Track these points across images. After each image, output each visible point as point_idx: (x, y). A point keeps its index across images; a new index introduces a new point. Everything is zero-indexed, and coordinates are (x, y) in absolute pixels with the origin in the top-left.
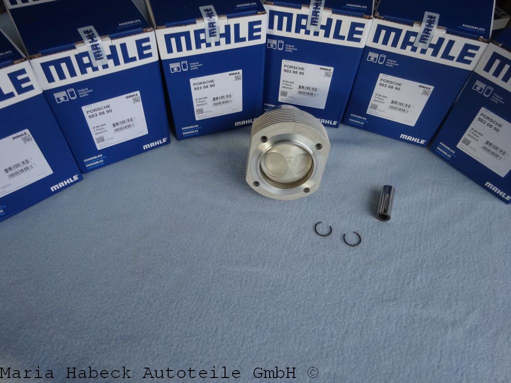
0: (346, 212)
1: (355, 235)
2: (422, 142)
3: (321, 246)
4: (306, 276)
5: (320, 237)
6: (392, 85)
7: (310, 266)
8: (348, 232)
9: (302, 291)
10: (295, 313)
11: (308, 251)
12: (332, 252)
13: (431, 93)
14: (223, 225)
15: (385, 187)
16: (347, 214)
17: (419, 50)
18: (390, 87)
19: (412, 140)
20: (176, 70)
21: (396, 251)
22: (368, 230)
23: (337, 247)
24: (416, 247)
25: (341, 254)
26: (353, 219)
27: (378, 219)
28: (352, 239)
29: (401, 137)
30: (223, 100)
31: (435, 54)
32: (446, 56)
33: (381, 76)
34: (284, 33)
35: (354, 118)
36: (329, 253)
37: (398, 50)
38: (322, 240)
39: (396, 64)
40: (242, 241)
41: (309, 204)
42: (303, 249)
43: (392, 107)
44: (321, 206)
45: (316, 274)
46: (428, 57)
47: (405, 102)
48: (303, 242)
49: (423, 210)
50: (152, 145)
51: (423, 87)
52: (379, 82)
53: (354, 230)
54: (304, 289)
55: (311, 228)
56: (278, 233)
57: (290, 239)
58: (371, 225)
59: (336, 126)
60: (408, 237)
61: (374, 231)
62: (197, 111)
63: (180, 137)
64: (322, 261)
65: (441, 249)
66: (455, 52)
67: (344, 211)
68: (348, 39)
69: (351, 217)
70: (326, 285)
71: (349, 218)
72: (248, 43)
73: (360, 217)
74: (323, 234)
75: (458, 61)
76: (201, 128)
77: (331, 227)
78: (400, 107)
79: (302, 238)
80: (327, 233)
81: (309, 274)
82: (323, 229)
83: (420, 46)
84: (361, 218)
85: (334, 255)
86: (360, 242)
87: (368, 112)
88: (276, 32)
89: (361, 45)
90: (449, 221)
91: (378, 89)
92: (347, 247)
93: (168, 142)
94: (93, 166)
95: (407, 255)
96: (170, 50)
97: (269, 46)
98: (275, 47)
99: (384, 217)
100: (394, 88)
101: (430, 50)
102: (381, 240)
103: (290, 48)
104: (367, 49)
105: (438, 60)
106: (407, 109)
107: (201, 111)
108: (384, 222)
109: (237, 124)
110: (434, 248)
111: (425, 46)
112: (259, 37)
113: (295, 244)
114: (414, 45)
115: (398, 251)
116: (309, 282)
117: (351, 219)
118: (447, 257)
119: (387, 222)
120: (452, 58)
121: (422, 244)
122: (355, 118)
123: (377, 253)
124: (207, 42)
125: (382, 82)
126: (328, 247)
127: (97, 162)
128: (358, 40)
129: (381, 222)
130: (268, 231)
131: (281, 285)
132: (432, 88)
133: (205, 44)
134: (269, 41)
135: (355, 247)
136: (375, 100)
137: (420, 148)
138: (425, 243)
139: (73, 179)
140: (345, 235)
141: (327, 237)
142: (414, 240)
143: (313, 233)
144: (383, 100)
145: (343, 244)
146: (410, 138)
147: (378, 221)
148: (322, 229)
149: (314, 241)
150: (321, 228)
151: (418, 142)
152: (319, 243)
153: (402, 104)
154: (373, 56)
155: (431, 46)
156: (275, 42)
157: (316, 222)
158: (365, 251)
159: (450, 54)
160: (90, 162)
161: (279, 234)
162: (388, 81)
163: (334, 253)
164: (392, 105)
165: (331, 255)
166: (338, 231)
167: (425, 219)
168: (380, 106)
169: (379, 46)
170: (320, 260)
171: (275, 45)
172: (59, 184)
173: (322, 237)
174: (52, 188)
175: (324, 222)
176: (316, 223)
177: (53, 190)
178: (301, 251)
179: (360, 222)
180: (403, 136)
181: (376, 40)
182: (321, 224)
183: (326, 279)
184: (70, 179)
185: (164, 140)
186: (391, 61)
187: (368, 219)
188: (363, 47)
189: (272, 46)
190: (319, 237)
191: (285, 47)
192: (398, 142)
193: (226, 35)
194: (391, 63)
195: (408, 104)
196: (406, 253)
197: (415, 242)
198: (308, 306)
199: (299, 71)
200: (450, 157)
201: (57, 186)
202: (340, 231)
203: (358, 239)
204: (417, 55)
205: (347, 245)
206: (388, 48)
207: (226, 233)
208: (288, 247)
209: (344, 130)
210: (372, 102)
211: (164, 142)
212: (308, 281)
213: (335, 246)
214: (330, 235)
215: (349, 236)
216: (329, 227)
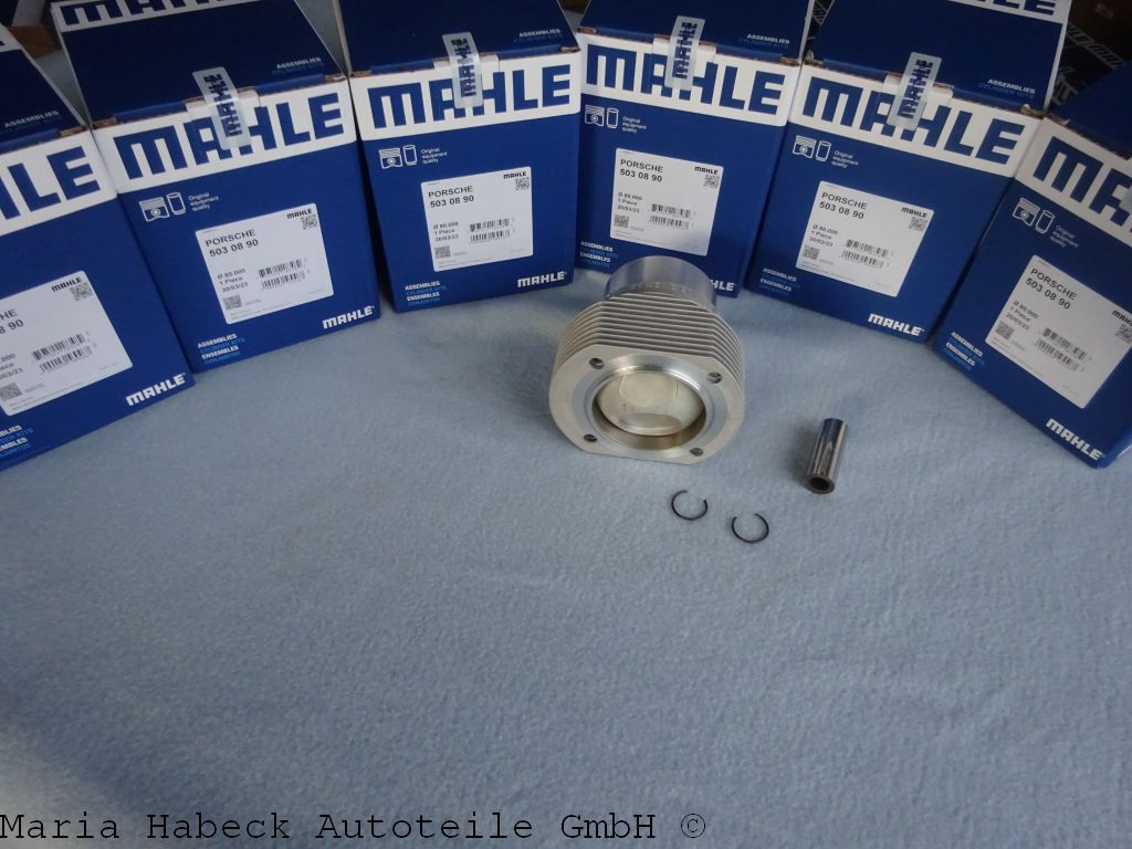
0: (742, 472)
1: (757, 520)
2: (916, 331)
3: (681, 540)
4: (644, 599)
5: (682, 521)
6: (846, 206)
7: (655, 579)
8: (742, 513)
9: (633, 629)
10: (614, 674)
11: (653, 548)
12: (703, 554)
13: (927, 225)
14: (478, 487)
15: (828, 422)
16: (744, 475)
17: (898, 132)
18: (842, 210)
19: (895, 328)
20: (392, 162)
21: (842, 556)
22: (786, 510)
23: (716, 542)
24: (886, 550)
25: (722, 558)
26: (754, 489)
27: (809, 489)
28: (750, 528)
29: (870, 320)
30: (491, 230)
31: (931, 140)
32: (954, 144)
33: (824, 186)
34: (618, 93)
35: (770, 277)
36: (698, 554)
37: (854, 132)
38: (685, 526)
39: (852, 163)
40: (515, 522)
42: (644, 544)
43: (848, 255)
45: (667, 597)
46: (917, 147)
47: (875, 244)
48: (644, 529)
49: (907, 474)
50: (342, 319)
51: (911, 212)
52: (818, 199)
53: (756, 510)
54: (637, 626)
55: (664, 501)
56: (592, 509)
57: (618, 521)
58: (793, 500)
59: (733, 294)
60: (869, 529)
61: (799, 514)
62: (438, 251)
63: (401, 307)
64: (682, 570)
65: (942, 556)
66: (974, 136)
67: (737, 470)
68: (752, 108)
69: (751, 482)
70: (686, 620)
71: (747, 486)
72: (542, 112)
73: (770, 483)
74: (688, 516)
75: (979, 155)
76: (445, 288)
77: (705, 502)
78: (866, 254)
79: (641, 521)
80: (697, 513)
81: (651, 595)
82: (689, 505)
83: (901, 124)
84: (773, 486)
85: (708, 559)
86: (767, 533)
87: (799, 265)
88: (601, 90)
89: (778, 120)
90: (962, 499)
91: (818, 216)
92: (738, 544)
93: (376, 315)
94: (217, 357)
95: (865, 566)
96: (379, 121)
97: (589, 120)
98: (600, 121)
99: (821, 485)
100: (851, 213)
101: (922, 134)
102: (813, 533)
103: (632, 125)
104: (791, 129)
105: (939, 153)
106: (879, 258)
107: (445, 252)
108: (821, 497)
109: (522, 282)
110: (926, 554)
111: (911, 124)
112: (565, 100)
113: (627, 534)
114: (889, 122)
115: (847, 556)
116: (651, 613)
117: (750, 487)
118: (952, 574)
119: (826, 495)
120: (967, 150)
121: (900, 545)
122: (773, 277)
123: (801, 559)
124: (458, 106)
125: (826, 200)
126: (695, 543)
127: (225, 351)
128: (772, 110)
129: (816, 495)
130: (572, 505)
131: (589, 615)
132: (930, 213)
133: (452, 110)
134: (589, 109)
135: (756, 545)
136: (812, 239)
137: (910, 344)
138: (907, 543)
139: (173, 382)
140: (735, 518)
141: (696, 522)
142: (884, 535)
143: (667, 513)
144: (830, 238)
145: (730, 538)
146: (889, 323)
147: (810, 493)
148: (687, 506)
149: (668, 528)
150: (685, 504)
151: (906, 331)
152: (677, 532)
153: (868, 248)
154: (804, 144)
155: (923, 123)
156: (600, 111)
157: (676, 491)
158: (777, 554)
159: (964, 141)
160: (210, 349)
161: (594, 512)
162: (838, 198)
163: (708, 555)
164: (848, 249)
165: (701, 558)
166: (720, 510)
167: (912, 494)
168: (824, 252)
169: (816, 122)
170: (677, 568)
171: (600, 118)
172: (145, 391)
173: (686, 521)
174: (129, 399)
175: (692, 491)
176: (674, 493)
177: (131, 403)
178: (638, 548)
179: (770, 493)
180: (874, 318)
181: (809, 109)
182: (685, 495)
183: (687, 608)
184: (168, 382)
185: (368, 311)
186: (843, 155)
187: (787, 488)
188: (783, 124)
189: (595, 119)
190: (678, 521)
191: (621, 121)
192: (864, 332)
193: (497, 94)
194: (843, 160)
195: (883, 248)
196: (863, 562)
197: (885, 540)
198: (643, 661)
199: (651, 173)
200: (973, 363)
201: (139, 394)
202: (724, 512)
203: (764, 528)
204: (895, 142)
205: (737, 540)
206: (835, 127)
207: (481, 505)
208: (612, 539)
209: (748, 302)
210: (806, 242)
211: (367, 314)
212: (649, 610)
213: (713, 541)
214: (703, 519)
215: (744, 522)
216: (702, 502)
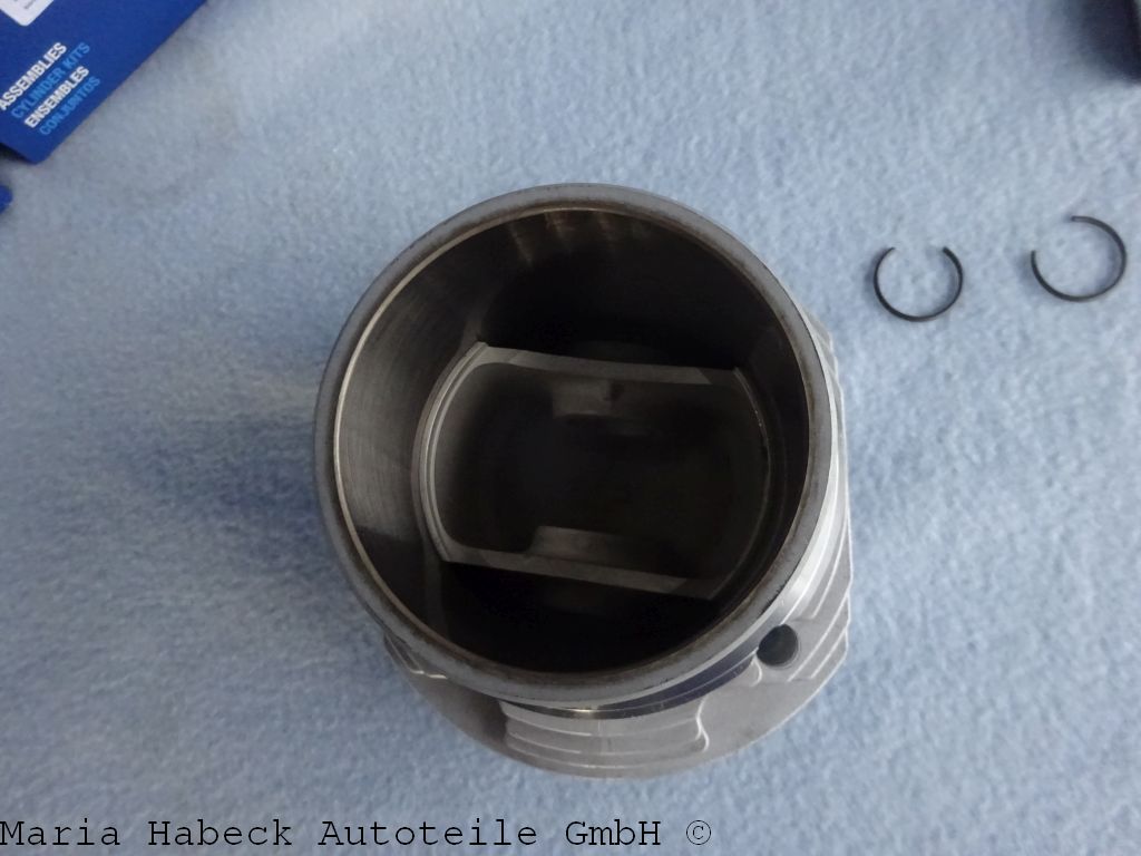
0: (984, 128)
1: (1080, 230)
3: (948, 376)
4: (954, 564)
5: (921, 326)
7: (950, 504)
8: (1040, 232)
9: (972, 646)
10: (996, 774)
11: (901, 431)
12: (1014, 381)
16: (993, 132)
22: (1131, 168)
23: (1025, 338)
25: (1060, 371)
26: (1033, 156)
28: (1077, 260)
38: (937, 339)
41: (788, 183)
42: (877, 432)
44: (850, 163)
45: (1000, 534)
53: (1063, 208)
54: (978, 636)
55: (859, 301)
64: (991, 449)
67: (970, 129)
69: (1018, 143)
70: (1068, 564)
71: (1014, 155)
73: (1060, 118)
74: (928, 305)
76: (84, 47)
77: (947, 252)
80: (945, 288)
81: (966, 546)
82: (914, 280)
84: (1069, 121)
85: (1031, 389)
86: (1122, 252)
92: (1073, 314)
116: (986, 588)
117: (1023, 156)
126: (983, 365)
131: (864, 666)
135: (1113, 295)
140: (1033, 254)
141: (953, 313)
143: (881, 325)
145: (1049, 310)
148: (912, 284)
149: (904, 365)
150: (907, 280)
152: (930, 362)
157: (867, 260)
163: (1027, 380)
165: (1015, 396)
166: (990, 252)
170: (978, 446)
173: (932, 325)
175: (904, 240)
176: (869, 267)
178: (871, 449)
179: (1076, 145)
182: (891, 258)
183: (1055, 536)
187: (1106, 109)
190: (917, 332)
198: (1035, 711)
202: (999, 250)
203: (1108, 244)
205: (1067, 305)
212: (978, 583)
213: (1017, 340)
214: (965, 294)
215: (1059, 253)
216: (938, 259)
